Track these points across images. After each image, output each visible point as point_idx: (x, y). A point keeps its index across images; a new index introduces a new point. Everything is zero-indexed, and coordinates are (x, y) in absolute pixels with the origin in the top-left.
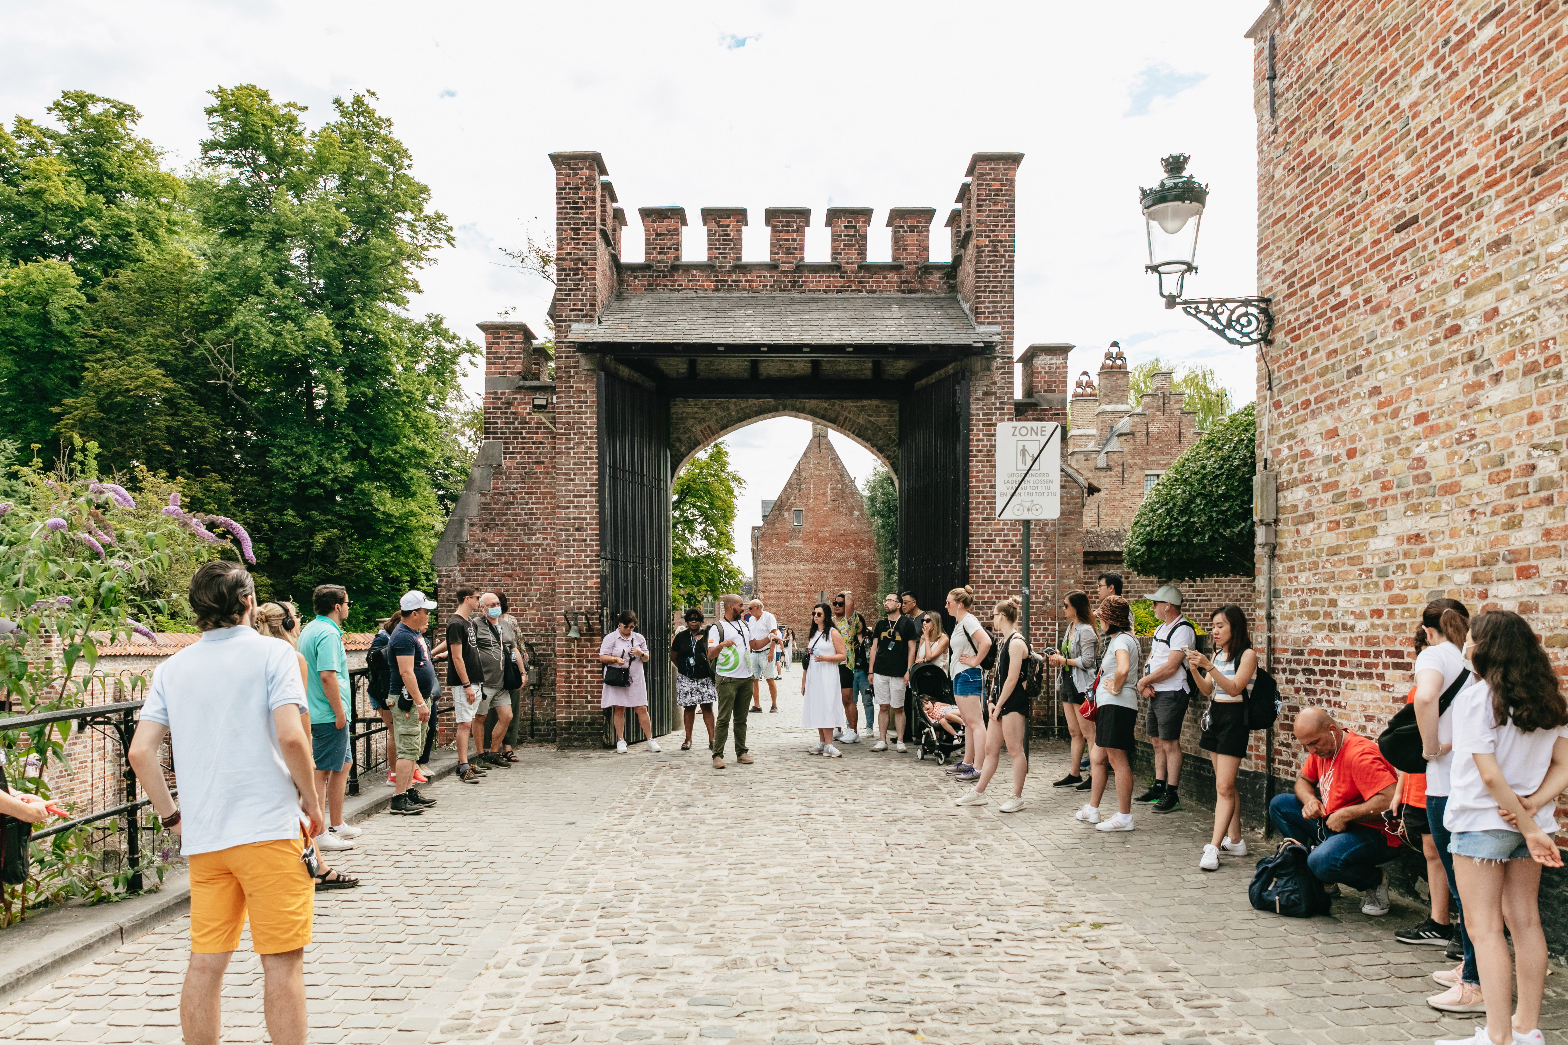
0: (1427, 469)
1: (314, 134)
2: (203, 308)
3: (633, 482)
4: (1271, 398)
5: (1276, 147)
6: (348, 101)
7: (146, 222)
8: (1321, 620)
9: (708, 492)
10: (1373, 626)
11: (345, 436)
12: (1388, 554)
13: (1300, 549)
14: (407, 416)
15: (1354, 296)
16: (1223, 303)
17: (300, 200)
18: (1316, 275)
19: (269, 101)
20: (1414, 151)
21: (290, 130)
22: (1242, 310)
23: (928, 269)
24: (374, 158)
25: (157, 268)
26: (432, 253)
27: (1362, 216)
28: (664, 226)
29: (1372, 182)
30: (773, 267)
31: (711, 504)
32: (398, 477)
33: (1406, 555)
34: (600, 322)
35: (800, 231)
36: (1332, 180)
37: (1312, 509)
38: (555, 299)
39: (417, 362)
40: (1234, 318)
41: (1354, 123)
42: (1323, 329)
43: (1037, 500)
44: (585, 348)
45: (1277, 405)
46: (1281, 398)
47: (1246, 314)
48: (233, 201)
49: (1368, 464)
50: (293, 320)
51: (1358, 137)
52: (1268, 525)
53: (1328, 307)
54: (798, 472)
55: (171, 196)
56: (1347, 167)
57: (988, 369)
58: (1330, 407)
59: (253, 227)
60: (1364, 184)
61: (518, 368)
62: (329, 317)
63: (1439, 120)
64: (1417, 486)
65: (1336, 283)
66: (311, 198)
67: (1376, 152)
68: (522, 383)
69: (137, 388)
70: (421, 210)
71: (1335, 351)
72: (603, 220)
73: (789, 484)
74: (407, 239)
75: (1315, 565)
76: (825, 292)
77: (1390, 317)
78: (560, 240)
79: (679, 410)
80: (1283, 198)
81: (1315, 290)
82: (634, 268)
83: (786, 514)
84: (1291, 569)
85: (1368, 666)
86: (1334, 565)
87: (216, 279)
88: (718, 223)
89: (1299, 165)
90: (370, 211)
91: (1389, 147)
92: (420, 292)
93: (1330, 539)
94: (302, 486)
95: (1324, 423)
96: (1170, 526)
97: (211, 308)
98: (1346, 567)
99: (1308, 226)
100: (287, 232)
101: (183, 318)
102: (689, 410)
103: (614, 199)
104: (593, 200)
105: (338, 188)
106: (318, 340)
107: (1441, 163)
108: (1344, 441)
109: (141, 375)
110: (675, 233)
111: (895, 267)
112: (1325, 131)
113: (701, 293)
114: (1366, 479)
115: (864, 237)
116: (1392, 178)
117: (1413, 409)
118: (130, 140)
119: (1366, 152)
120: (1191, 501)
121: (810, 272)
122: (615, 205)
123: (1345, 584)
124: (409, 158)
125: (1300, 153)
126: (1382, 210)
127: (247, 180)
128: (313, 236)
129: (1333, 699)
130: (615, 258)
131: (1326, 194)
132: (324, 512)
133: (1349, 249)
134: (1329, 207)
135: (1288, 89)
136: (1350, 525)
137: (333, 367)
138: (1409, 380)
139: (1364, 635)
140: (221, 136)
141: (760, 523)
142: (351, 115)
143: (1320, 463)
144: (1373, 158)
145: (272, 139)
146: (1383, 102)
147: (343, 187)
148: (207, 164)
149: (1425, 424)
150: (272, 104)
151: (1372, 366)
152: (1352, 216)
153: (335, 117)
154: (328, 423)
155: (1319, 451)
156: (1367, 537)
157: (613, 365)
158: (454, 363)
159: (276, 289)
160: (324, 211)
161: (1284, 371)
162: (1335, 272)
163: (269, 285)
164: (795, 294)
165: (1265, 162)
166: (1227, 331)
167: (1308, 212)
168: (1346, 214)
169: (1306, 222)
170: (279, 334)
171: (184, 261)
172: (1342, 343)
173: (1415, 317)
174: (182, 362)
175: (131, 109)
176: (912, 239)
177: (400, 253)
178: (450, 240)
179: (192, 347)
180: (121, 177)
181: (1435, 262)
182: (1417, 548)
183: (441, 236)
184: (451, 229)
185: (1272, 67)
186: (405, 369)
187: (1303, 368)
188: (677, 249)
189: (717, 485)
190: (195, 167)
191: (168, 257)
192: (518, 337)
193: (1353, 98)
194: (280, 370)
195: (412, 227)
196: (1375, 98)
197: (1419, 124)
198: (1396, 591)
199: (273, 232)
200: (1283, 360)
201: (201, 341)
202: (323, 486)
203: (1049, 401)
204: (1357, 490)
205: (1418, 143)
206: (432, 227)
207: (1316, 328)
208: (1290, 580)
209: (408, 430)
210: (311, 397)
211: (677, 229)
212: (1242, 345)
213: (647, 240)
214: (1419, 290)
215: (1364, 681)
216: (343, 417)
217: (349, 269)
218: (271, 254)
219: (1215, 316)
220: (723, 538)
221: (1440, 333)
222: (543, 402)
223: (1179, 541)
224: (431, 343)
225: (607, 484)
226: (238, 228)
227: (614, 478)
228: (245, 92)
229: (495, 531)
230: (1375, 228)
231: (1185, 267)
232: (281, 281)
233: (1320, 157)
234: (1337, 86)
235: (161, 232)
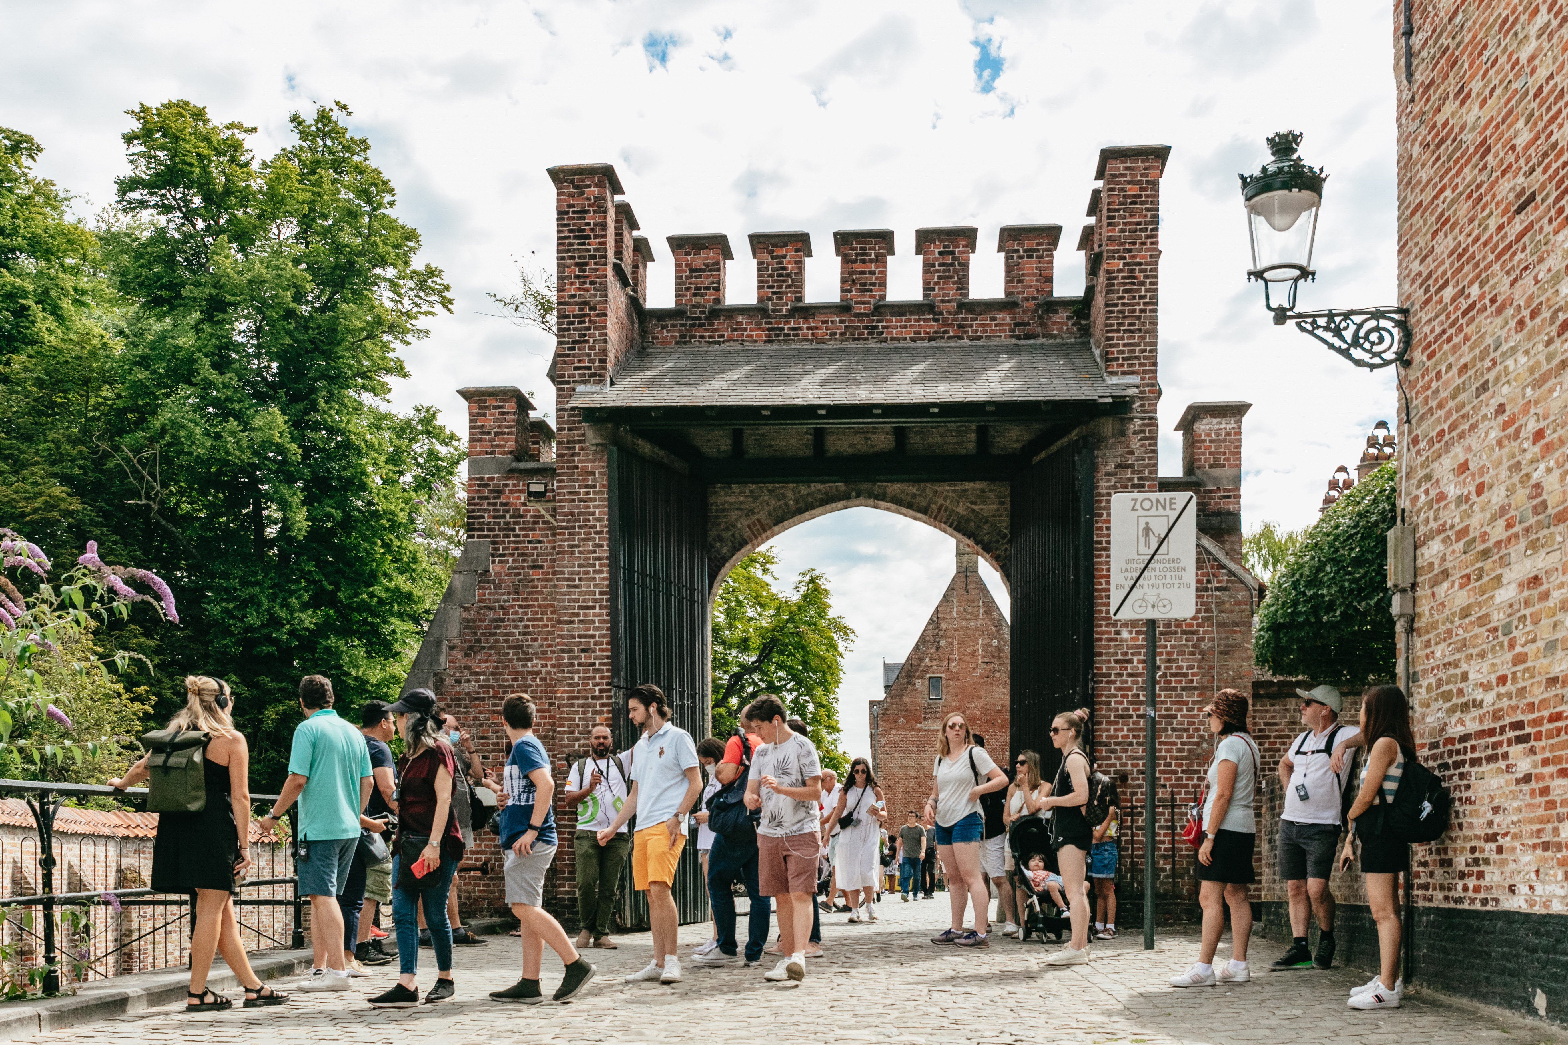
0: (1545, 496)
1: (265, 165)
2: (120, 404)
3: (656, 591)
4: (1410, 433)
5: (1414, 120)
6: (310, 116)
7: (46, 292)
8: (1454, 701)
9: (802, 647)
10: (1499, 696)
11: (304, 575)
12: (1511, 606)
13: (1436, 617)
14: (387, 546)
15: (1482, 296)
16: (1347, 315)
17: (246, 256)
18: (1449, 273)
19: (206, 122)
20: (1532, 115)
21: (233, 160)
22: (1372, 324)
23: (1052, 305)
24: (343, 194)
25: (61, 352)
26: (422, 323)
27: (1489, 197)
28: (699, 260)
29: (1497, 155)
30: (843, 308)
31: (805, 663)
32: (375, 631)
33: (1527, 603)
34: (612, 384)
35: (880, 260)
36: (1463, 155)
37: (1448, 565)
38: (557, 355)
39: (401, 473)
40: (1362, 333)
41: (1481, 84)
42: (1456, 340)
43: (1164, 593)
44: (591, 415)
45: (1415, 441)
46: (1419, 432)
47: (1377, 329)
48: (158, 259)
49: (1494, 500)
50: (238, 416)
51: (1484, 101)
52: (1404, 591)
53: (1459, 313)
54: (934, 622)
55: (79, 256)
56: (1475, 139)
57: (1123, 433)
58: (1462, 436)
59: (184, 293)
60: (1489, 157)
61: (510, 445)
62: (284, 413)
63: (1551, 76)
64: (1537, 518)
65: (1466, 283)
66: (260, 251)
67: (1500, 119)
68: (514, 464)
69: (35, 511)
70: (406, 263)
71: (1465, 366)
72: (619, 253)
73: (922, 640)
74: (388, 304)
75: (1449, 632)
76: (913, 340)
77: (1513, 316)
78: (560, 279)
79: (720, 500)
80: (1419, 182)
81: (1449, 293)
82: (661, 315)
83: (918, 684)
84: (1428, 644)
85: (1495, 746)
86: (1466, 630)
87: (136, 363)
88: (771, 252)
89: (1433, 139)
90: (337, 267)
91: (1510, 112)
92: (406, 375)
93: (1461, 598)
94: (248, 643)
95: (1456, 456)
96: (1295, 603)
97: (129, 403)
98: (1477, 630)
99: (1442, 214)
100: (229, 298)
101: (94, 418)
102: (732, 499)
103: (634, 225)
104: (604, 226)
105: (296, 236)
106: (268, 444)
107: (1554, 127)
108: (1473, 475)
109: (40, 494)
110: (715, 268)
111: (1007, 305)
112: (1457, 95)
113: (749, 346)
114: (1493, 519)
115: (965, 266)
116: (1513, 148)
117: (1532, 426)
118: (27, 182)
119: (1492, 119)
120: (1320, 569)
121: (893, 314)
122: (635, 233)
123: (1474, 651)
124: (391, 191)
125: (1434, 126)
126: (1506, 188)
127: (178, 229)
128: (264, 302)
129: (1465, 795)
130: (635, 304)
131: (1458, 174)
132: (276, 678)
133: (1477, 239)
134: (1460, 189)
135: (1423, 47)
136: (1480, 578)
137: (290, 480)
138: (1529, 391)
139: (1491, 709)
140: (143, 171)
141: (881, 695)
142: (314, 136)
143: (1453, 506)
144: (1497, 127)
145: (209, 174)
146: (1505, 57)
147: (303, 236)
148: (125, 211)
149: (1543, 442)
150: (210, 125)
151: (1497, 380)
152: (1480, 199)
153: (293, 140)
154: (284, 557)
155: (1452, 491)
156: (1494, 589)
157: (629, 438)
158: (451, 473)
159: (214, 375)
160: (277, 268)
161: (1421, 398)
162: (1466, 269)
163: (206, 370)
164: (872, 344)
165: (1404, 139)
166: (1352, 351)
167: (1442, 198)
168: (1475, 195)
169: (1440, 210)
170: (218, 437)
171: (95, 341)
172: (1472, 355)
173: (1534, 314)
174: (92, 476)
175: (29, 140)
176: (1030, 266)
177: (379, 321)
178: (446, 303)
179: (106, 455)
180: (15, 232)
181: (1550, 246)
182: (1535, 593)
183: (433, 298)
184: (447, 288)
185: (1409, 20)
186: (385, 482)
187: (1437, 391)
188: (717, 289)
189: (813, 637)
190: (108, 216)
191: (74, 337)
192: (510, 407)
193: (1480, 54)
194: (220, 486)
195: (394, 286)
196: (1498, 52)
197: (1535, 81)
198: (1518, 649)
199: (211, 299)
200: (1421, 384)
201: (117, 448)
202: (276, 642)
203: (1216, 480)
204: (1485, 533)
205: (1534, 105)
206: (422, 286)
207: (1449, 340)
208: (1427, 657)
209: (388, 566)
210: (258, 522)
211: (717, 263)
212: (1372, 367)
213: (678, 278)
214: (1537, 282)
215: (1493, 766)
216: (302, 549)
217: (310, 347)
218: (207, 327)
219: (1338, 332)
220: (822, 712)
221: (1554, 330)
222: (540, 488)
223: (1307, 620)
224: (420, 447)
225: (621, 591)
226: (164, 293)
227: (630, 583)
228: (174, 110)
229: (481, 656)
230: (1500, 210)
231: (1297, 273)
232: (221, 365)
233: (1452, 129)
234: (1467, 40)
235: (66, 304)
